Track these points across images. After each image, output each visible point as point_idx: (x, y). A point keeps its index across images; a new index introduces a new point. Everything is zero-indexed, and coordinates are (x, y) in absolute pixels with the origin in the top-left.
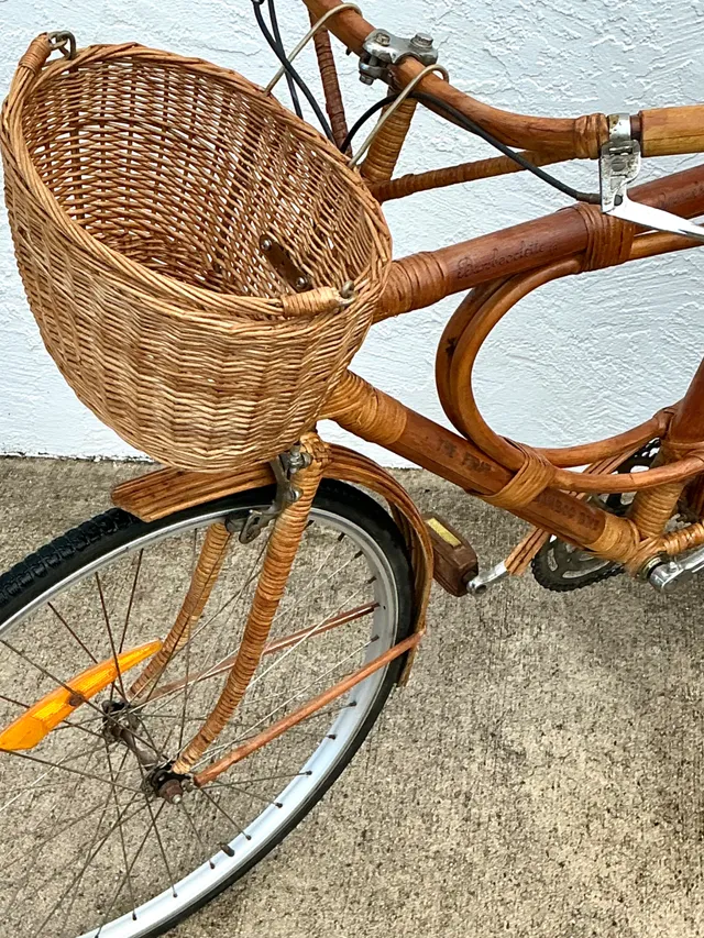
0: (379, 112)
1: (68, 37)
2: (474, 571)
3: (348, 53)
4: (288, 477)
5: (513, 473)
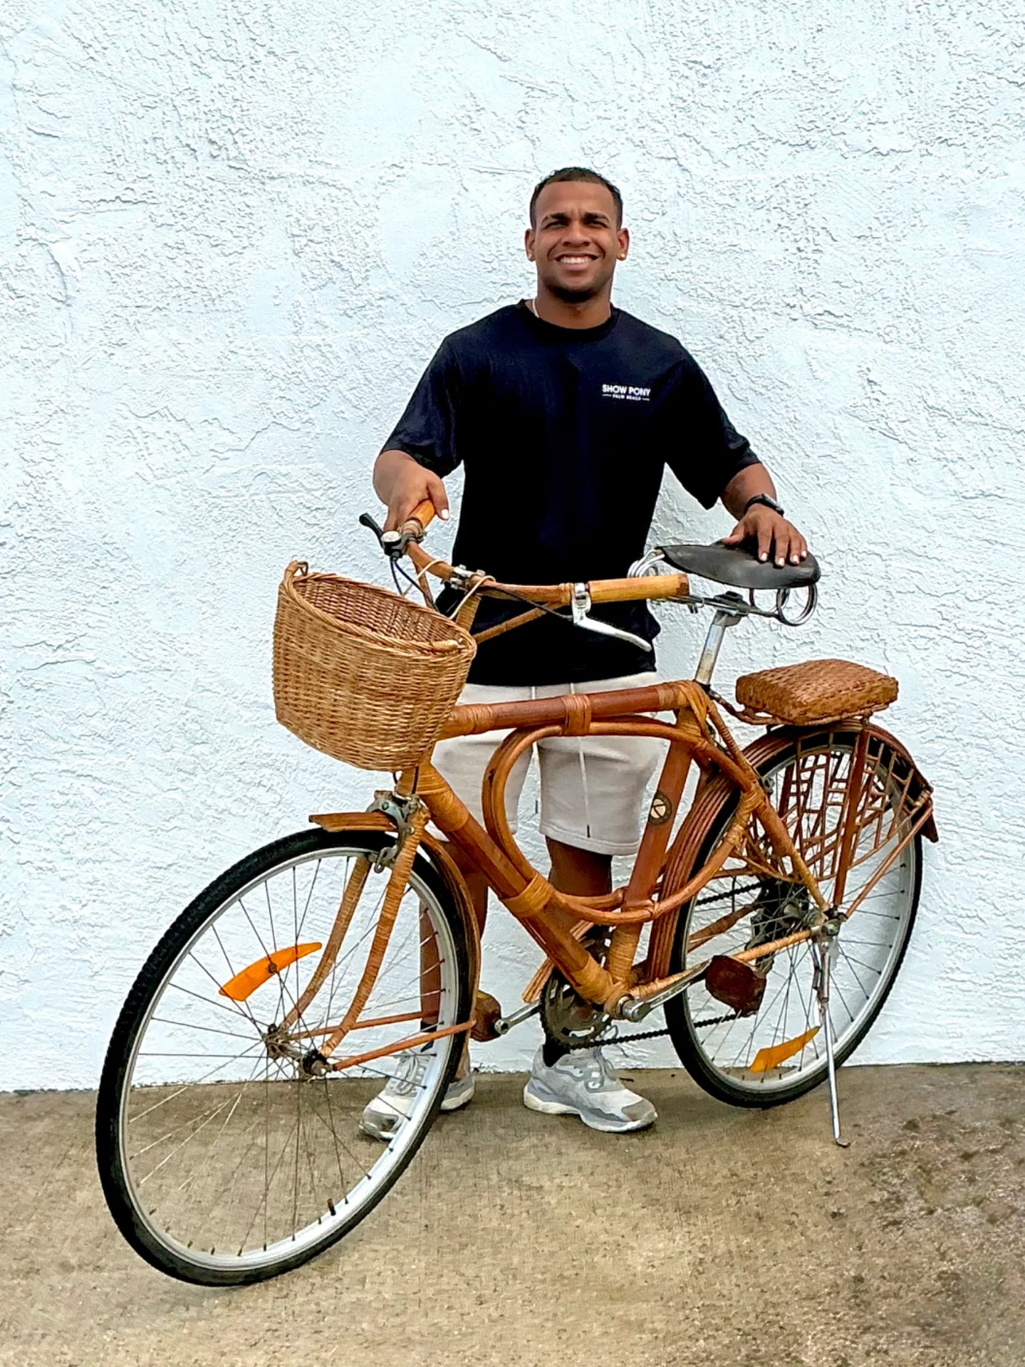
1: (305, 563)
4: (406, 821)
5: (529, 881)
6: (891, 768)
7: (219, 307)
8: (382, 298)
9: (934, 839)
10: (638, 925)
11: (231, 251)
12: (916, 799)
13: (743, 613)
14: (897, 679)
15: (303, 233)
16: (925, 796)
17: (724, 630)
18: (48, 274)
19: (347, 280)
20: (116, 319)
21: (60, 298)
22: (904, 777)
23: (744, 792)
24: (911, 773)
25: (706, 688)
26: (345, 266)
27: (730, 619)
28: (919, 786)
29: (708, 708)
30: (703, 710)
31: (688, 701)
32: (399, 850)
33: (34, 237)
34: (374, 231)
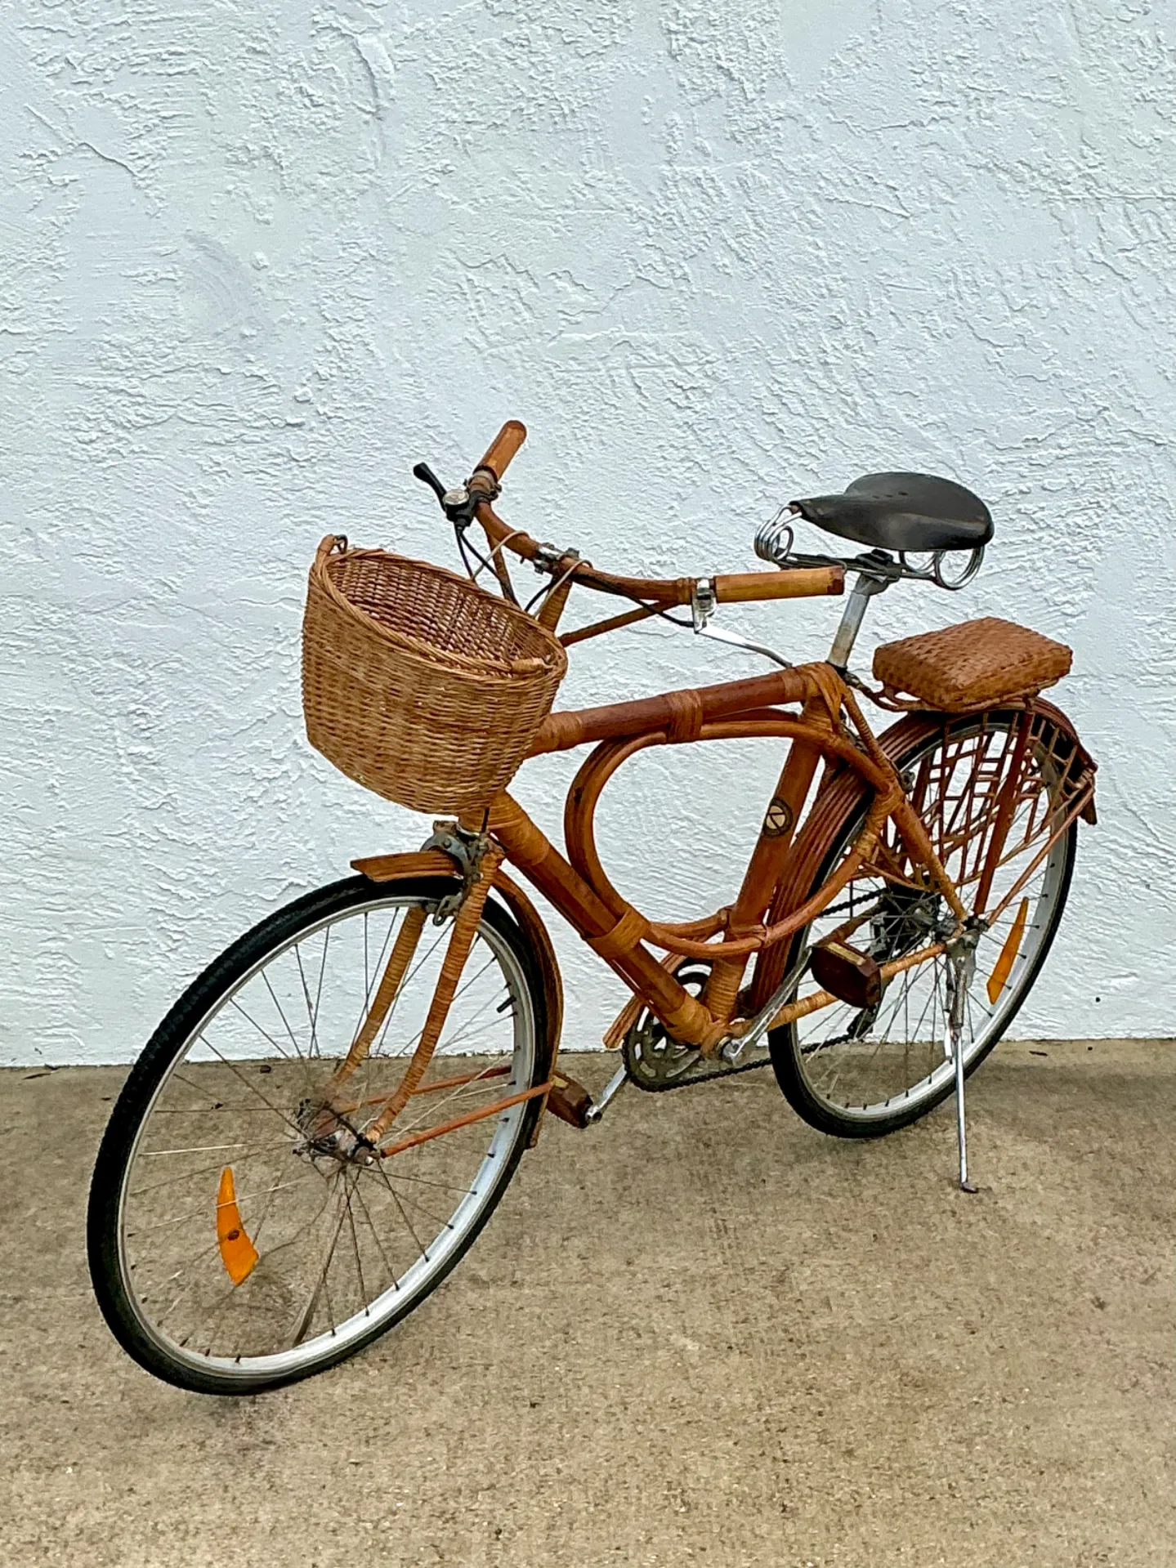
0: (545, 593)
1: (344, 538)
2: (588, 1102)
3: (522, 562)
4: (473, 864)
5: (619, 917)
6: (1052, 747)
7: (570, 126)
8: (780, 119)
9: (1092, 820)
10: (745, 957)
11: (589, 51)
12: (1076, 780)
13: (894, 578)
14: (1071, 648)
15: (681, 28)
16: (1087, 775)
17: (868, 600)
18: (352, 75)
19: (737, 92)
20: (441, 138)
21: (368, 108)
22: (1065, 756)
23: (880, 793)
24: (1074, 751)
25: (842, 671)
26: (736, 75)
27: (877, 586)
28: (1084, 764)
29: (843, 697)
30: (837, 699)
31: (819, 690)
32: (465, 898)
33: (335, 25)
34: (773, 29)
